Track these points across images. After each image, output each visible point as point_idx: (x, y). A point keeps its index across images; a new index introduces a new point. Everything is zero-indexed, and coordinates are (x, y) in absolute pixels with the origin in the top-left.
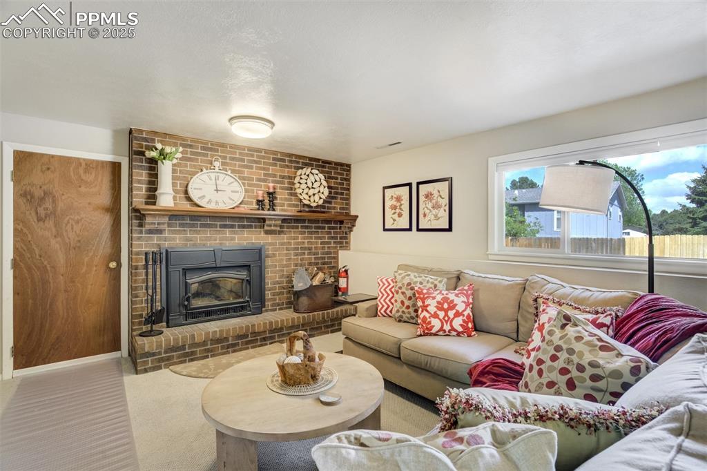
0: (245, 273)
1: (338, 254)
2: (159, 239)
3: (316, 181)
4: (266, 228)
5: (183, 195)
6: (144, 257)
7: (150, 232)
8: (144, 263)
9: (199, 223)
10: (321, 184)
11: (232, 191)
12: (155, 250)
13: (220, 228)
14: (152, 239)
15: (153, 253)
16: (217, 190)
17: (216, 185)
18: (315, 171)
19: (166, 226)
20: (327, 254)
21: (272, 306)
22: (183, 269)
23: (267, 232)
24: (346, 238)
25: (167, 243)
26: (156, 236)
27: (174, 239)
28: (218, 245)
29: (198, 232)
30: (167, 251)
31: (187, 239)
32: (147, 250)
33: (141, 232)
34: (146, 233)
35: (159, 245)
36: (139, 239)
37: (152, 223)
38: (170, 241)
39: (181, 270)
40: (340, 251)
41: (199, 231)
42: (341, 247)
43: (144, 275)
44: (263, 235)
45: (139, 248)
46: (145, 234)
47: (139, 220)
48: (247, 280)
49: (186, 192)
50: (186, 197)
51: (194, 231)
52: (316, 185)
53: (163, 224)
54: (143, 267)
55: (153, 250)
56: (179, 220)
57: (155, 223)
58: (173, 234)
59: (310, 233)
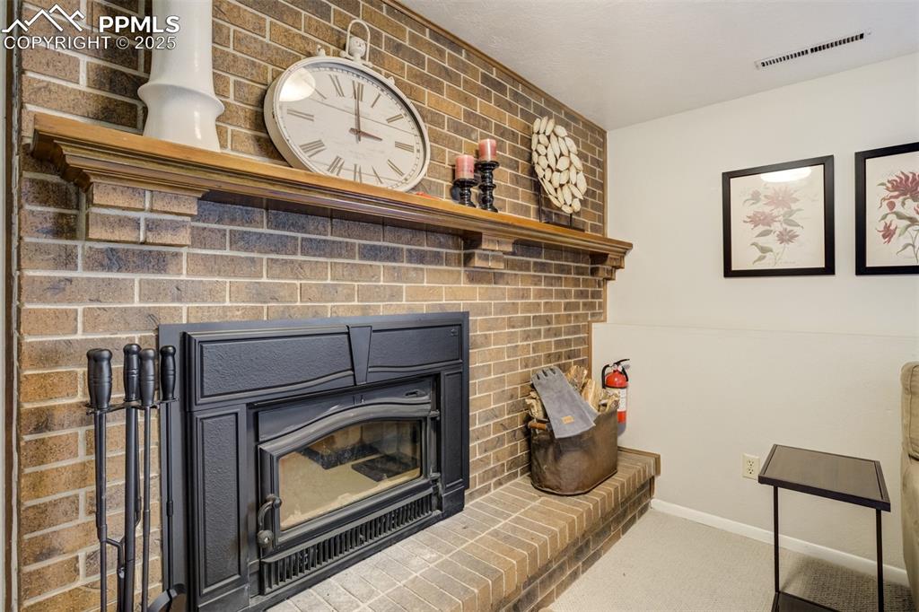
0: (426, 398)
1: (589, 331)
2: (151, 292)
3: (561, 155)
4: (477, 262)
5: (245, 131)
6: (82, 370)
7: (113, 258)
8: (81, 396)
9: (300, 235)
10: (571, 163)
11: (398, 145)
12: (136, 337)
13: (363, 257)
14: (120, 290)
15: (128, 352)
16: (358, 132)
17: (357, 114)
18: (561, 131)
19: (184, 237)
20: (575, 333)
21: (483, 480)
22: (249, 406)
23: (475, 277)
24: (596, 295)
25: (184, 306)
26: (137, 277)
27: (213, 293)
28: (358, 313)
29: (296, 270)
30: (186, 340)
31: (261, 294)
32: (98, 337)
33: (68, 260)
34: (96, 262)
35: (151, 316)
36: (57, 289)
37: (122, 222)
38: (196, 298)
39: (242, 410)
40: (594, 325)
41: (301, 265)
42: (593, 315)
43: (82, 450)
44: (464, 284)
45: (57, 329)
46: (87, 268)
47: (56, 205)
48: (433, 419)
49: (259, 122)
50: (258, 139)
51: (286, 262)
52: (563, 164)
53: (175, 227)
54: (80, 413)
55: (124, 336)
56: (233, 221)
57: (137, 223)
58: (211, 272)
59: (550, 281)
